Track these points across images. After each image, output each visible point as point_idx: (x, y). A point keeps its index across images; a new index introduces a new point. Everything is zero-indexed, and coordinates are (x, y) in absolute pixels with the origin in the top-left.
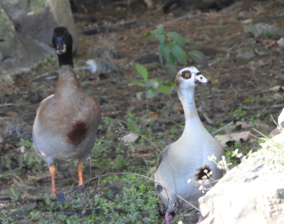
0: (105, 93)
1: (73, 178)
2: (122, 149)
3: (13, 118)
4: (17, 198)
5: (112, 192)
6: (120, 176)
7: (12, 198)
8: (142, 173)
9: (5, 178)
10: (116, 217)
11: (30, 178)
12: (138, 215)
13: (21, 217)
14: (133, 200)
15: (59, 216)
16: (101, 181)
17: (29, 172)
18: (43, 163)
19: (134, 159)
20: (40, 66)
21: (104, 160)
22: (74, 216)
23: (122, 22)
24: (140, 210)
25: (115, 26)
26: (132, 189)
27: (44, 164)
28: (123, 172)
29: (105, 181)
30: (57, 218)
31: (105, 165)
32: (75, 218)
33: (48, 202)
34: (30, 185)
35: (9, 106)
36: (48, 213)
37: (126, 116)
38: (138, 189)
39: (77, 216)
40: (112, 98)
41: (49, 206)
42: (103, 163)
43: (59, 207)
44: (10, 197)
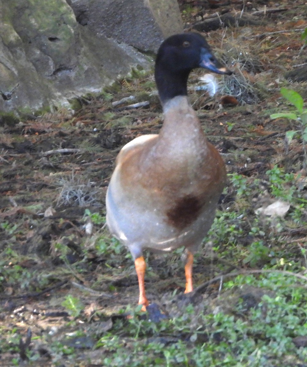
0: (233, 132)
1: (176, 279)
2: (261, 229)
3: (73, 175)
4: (78, 313)
5: (243, 304)
6: (257, 276)
7: (70, 313)
8: (297, 271)
9: (58, 278)
10: (251, 347)
11: (101, 278)
12: (288, 344)
13: (84, 345)
14: (280, 318)
15: (151, 344)
16: (225, 285)
17: (99, 267)
18: (124, 251)
19: (283, 246)
20: (120, 83)
21: (230, 248)
22: (177, 344)
23: (264, 9)
24: (292, 336)
25: (250, 15)
26: (277, 299)
27: (125, 255)
28: (263, 268)
29: (231, 284)
30: (148, 348)
31: (231, 256)
32: (179, 347)
33: (132, 320)
34: (101, 290)
35: (65, 153)
36: (132, 339)
37: (268, 172)
38: (289, 298)
39: (183, 344)
40: (244, 141)
41: (134, 327)
42: (228, 252)
43: (151, 330)
44: (66, 311)
